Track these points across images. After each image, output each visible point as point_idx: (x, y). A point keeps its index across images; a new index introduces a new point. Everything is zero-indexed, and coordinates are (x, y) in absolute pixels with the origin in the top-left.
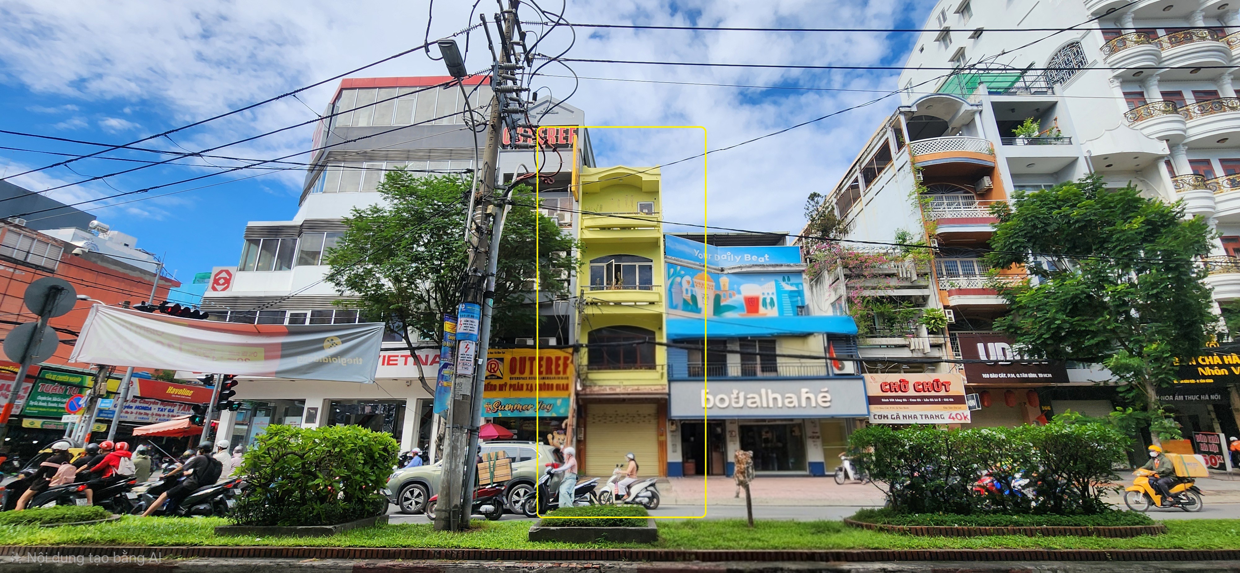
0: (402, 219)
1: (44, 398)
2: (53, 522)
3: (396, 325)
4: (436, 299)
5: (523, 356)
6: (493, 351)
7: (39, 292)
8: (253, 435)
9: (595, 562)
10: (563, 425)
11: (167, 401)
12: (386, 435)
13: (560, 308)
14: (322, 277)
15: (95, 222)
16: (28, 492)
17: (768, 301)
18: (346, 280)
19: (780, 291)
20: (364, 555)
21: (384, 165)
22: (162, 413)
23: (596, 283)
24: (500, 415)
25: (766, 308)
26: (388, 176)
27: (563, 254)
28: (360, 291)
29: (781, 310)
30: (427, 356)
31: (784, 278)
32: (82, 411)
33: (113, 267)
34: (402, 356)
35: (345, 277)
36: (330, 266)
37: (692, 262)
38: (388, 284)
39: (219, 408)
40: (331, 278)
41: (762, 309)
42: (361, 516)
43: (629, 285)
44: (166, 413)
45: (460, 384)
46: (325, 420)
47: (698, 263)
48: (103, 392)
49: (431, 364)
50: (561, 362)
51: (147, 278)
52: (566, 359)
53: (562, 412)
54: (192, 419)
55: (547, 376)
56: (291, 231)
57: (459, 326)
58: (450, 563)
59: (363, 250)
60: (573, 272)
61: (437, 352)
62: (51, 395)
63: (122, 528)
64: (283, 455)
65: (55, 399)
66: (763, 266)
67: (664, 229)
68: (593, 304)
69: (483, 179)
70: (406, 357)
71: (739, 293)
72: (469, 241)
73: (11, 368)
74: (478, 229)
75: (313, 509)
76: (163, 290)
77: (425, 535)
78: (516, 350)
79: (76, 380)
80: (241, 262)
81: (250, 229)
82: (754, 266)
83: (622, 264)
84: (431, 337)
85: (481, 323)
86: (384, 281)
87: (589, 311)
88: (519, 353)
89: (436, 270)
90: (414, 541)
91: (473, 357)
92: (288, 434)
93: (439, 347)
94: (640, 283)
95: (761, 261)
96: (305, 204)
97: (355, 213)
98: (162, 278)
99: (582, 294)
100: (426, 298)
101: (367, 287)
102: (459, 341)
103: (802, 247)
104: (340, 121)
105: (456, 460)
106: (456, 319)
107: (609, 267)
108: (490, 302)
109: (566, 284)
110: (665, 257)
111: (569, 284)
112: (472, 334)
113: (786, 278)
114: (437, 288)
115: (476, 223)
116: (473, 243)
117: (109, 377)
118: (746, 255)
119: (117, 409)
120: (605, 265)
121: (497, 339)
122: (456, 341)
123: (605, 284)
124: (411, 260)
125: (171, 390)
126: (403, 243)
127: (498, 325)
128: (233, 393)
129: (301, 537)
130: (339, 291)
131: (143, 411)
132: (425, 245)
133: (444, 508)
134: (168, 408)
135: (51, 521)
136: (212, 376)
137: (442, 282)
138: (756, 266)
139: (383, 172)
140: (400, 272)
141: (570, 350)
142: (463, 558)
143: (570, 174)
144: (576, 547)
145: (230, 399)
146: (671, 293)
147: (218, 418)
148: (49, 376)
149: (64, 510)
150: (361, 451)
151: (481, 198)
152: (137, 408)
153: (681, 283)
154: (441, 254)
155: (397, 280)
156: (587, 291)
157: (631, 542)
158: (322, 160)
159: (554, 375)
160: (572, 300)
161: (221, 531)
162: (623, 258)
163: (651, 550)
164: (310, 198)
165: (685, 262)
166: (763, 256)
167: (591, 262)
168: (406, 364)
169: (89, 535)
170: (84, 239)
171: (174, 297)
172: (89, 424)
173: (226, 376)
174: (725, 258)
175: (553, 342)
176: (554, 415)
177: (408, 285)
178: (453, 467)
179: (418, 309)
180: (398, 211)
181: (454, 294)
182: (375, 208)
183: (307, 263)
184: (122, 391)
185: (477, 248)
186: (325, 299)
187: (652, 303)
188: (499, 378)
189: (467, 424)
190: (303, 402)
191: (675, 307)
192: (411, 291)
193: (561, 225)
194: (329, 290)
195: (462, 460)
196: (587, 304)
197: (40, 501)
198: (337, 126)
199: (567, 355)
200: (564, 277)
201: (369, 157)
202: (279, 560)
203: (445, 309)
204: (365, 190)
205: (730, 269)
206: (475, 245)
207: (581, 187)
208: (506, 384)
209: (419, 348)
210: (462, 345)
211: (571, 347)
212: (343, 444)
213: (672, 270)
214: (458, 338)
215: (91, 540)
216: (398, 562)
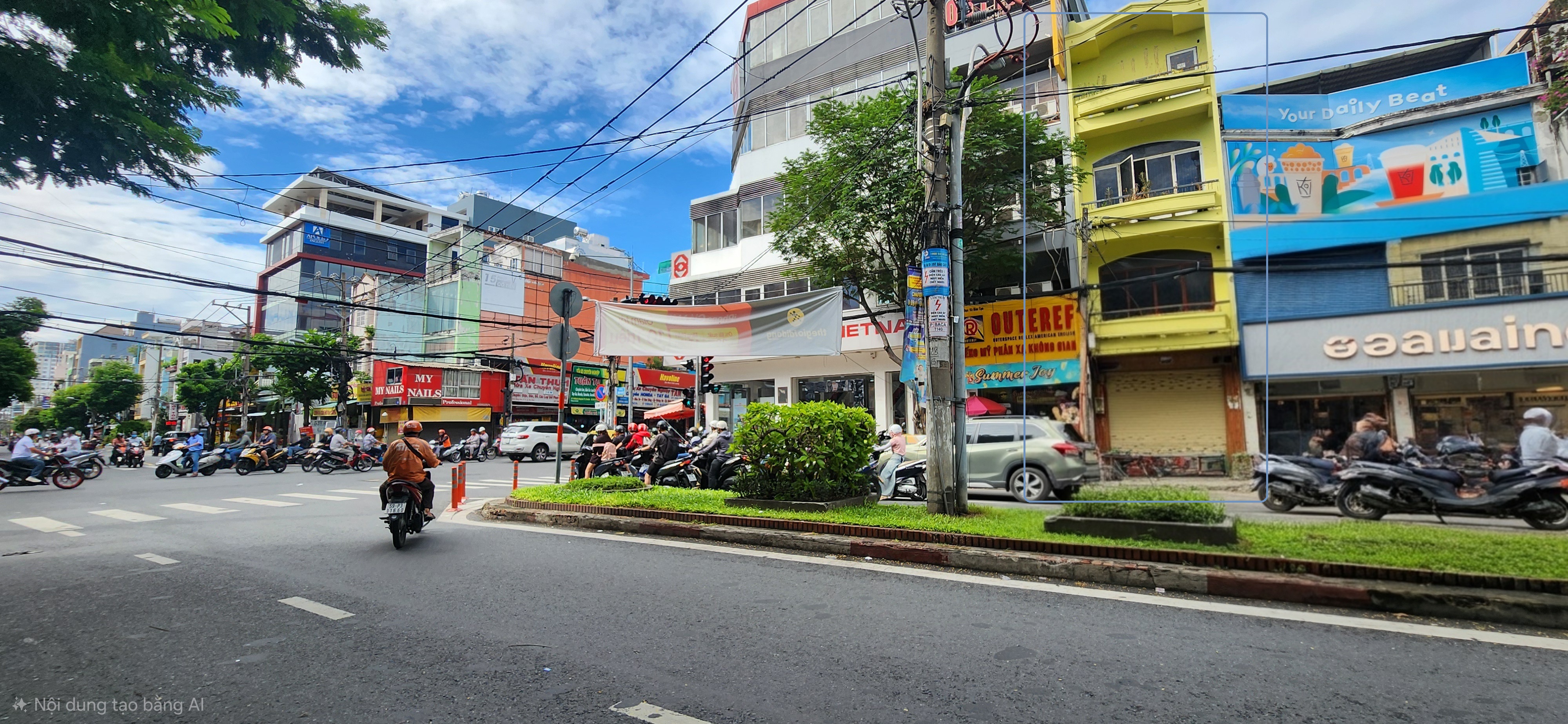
0: (838, 161)
1: (580, 390)
2: (611, 488)
3: (850, 290)
4: (890, 252)
5: (1007, 310)
6: (968, 307)
7: (558, 295)
8: (735, 417)
9: (1140, 563)
10: (1074, 396)
11: (662, 388)
12: (861, 411)
13: (1053, 240)
14: (766, 246)
15: (577, 229)
16: (590, 465)
17: (1445, 169)
18: (792, 246)
19: (1472, 148)
20: (859, 533)
21: (808, 99)
22: (660, 399)
23: (1105, 195)
24: (985, 386)
25: (1441, 182)
26: (816, 111)
27: (1051, 163)
28: (807, 256)
29: (1475, 181)
30: (889, 322)
31: (1484, 120)
32: (606, 399)
33: (598, 268)
34: (862, 325)
35: (790, 243)
36: (774, 233)
37: (1275, 131)
38: (835, 244)
39: (703, 391)
40: (777, 245)
41: (1429, 188)
42: (849, 495)
43: (1161, 188)
44: (664, 398)
45: (936, 349)
46: (796, 397)
47: (1288, 131)
48: (617, 382)
49: (896, 331)
50: (1062, 314)
51: (624, 274)
52: (1069, 308)
53: (1069, 378)
54: (685, 402)
55: (1043, 333)
56: (729, 202)
57: (924, 278)
58: (951, 548)
59: (802, 207)
60: (1068, 187)
61: (901, 316)
62: (584, 387)
63: (656, 496)
64: (768, 432)
65: (587, 390)
66: (1434, 107)
67: (1218, 85)
68: (1104, 226)
69: (929, 81)
70: (867, 325)
71: (1378, 165)
72: (923, 169)
73: (554, 366)
74: (932, 150)
75: (804, 486)
76: (638, 283)
77: (919, 517)
78: (997, 303)
79: (596, 373)
80: (693, 244)
81: (693, 207)
82: (1410, 112)
83: (1146, 159)
84: (891, 299)
85: (951, 272)
86: (830, 240)
87: (1098, 237)
88: (1000, 306)
89: (886, 217)
90: (908, 522)
91: (946, 315)
92: (768, 411)
93: (902, 310)
94: (1180, 181)
95: (1429, 98)
96: (737, 168)
97: (787, 165)
98: (635, 273)
99: (1086, 213)
100: (879, 252)
101: (814, 250)
102: (927, 297)
103: (1531, 54)
104: (754, 60)
105: (942, 437)
106: (919, 271)
107: (1125, 168)
108: (959, 242)
109: (1059, 204)
110: (1223, 134)
111: (1063, 204)
112: (941, 287)
113: (1490, 121)
114: (890, 239)
115: (927, 143)
116: (928, 170)
117: (617, 369)
118: (1391, 97)
119: (629, 396)
120: (1117, 166)
121: (971, 293)
122: (923, 298)
123: (1120, 194)
124: (856, 210)
125: (663, 377)
126: (845, 190)
127: (970, 274)
128: (711, 377)
129: (797, 511)
130: (786, 259)
131: (647, 398)
132: (869, 188)
133: (936, 490)
134: (664, 393)
135: (608, 488)
136: (692, 361)
137: (894, 230)
138: (1417, 110)
139: (808, 106)
140: (846, 227)
141: (1075, 295)
142: (966, 544)
143: (1049, 42)
144: (1111, 543)
145: (711, 382)
146: (1238, 188)
147: (704, 401)
148: (578, 371)
149: (614, 479)
150: (839, 427)
151: (930, 107)
152: (642, 395)
153: (1254, 172)
154: (889, 195)
155: (845, 238)
156: (1093, 208)
157: (1195, 542)
158: (745, 111)
159: (1053, 331)
160: (1070, 227)
161: (730, 502)
162: (1147, 149)
163: (1228, 554)
164: (740, 160)
165: (1261, 133)
166: (1433, 89)
167: (1095, 166)
168: (867, 333)
169: (635, 500)
170: (573, 246)
171: (648, 289)
172: (613, 410)
173: (703, 358)
174: (1346, 110)
175: (1047, 287)
176: (1057, 381)
177: (857, 241)
178: (940, 445)
179: (872, 267)
180: (832, 152)
181: (911, 242)
182: (807, 154)
183: (750, 235)
184: (629, 380)
185: (933, 176)
186: (773, 270)
187: (1202, 210)
188: (978, 340)
189: (950, 395)
190: (772, 382)
191: (1247, 211)
192: (860, 247)
193: (1044, 121)
194: (776, 259)
195: (950, 437)
196: (1094, 227)
197: (598, 472)
198: (751, 67)
199: (1069, 302)
200: (1054, 196)
201: (789, 94)
202: (782, 532)
203: (903, 262)
204: (792, 137)
205: (1356, 128)
206: (931, 172)
207: (1068, 53)
208: (989, 348)
209: (880, 313)
210: (932, 301)
211: (1075, 290)
212: (820, 421)
213: (1237, 152)
214: (926, 294)
215: (637, 505)
216: (895, 542)
